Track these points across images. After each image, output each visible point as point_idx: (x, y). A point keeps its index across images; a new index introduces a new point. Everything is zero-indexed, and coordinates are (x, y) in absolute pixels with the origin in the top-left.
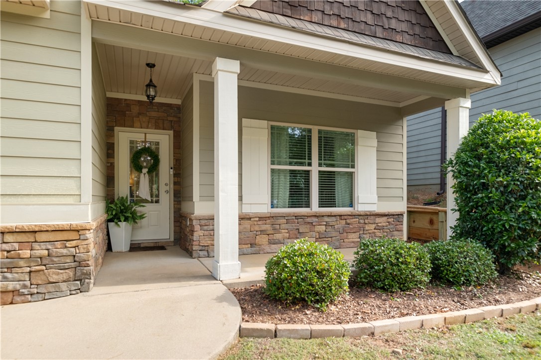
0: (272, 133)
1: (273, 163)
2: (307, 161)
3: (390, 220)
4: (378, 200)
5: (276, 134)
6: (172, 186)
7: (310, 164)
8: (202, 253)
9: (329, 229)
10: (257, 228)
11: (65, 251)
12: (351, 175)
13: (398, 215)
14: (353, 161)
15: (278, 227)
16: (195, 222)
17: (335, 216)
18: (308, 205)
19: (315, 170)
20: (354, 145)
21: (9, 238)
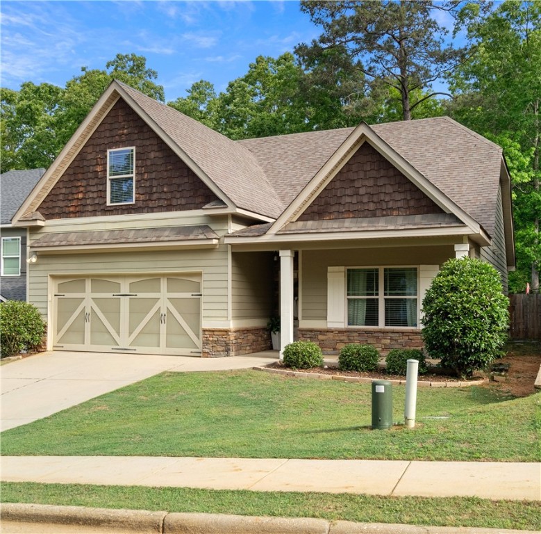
0: (348, 275)
1: (349, 295)
2: (375, 292)
7: (378, 294)
9: (394, 342)
10: (337, 338)
11: (222, 339)
15: (352, 338)
16: (298, 332)
18: (377, 324)
19: (381, 298)
20: (416, 278)
21: (206, 333)
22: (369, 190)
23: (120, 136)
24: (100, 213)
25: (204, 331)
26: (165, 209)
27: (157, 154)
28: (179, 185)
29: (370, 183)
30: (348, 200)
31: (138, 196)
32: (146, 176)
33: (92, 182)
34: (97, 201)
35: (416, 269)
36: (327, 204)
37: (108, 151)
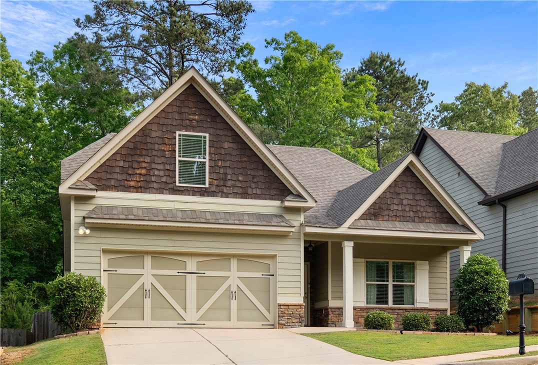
0: (367, 265)
1: (367, 281)
2: (386, 279)
3: (438, 313)
4: (430, 301)
5: (368, 265)
6: (309, 294)
7: (388, 281)
8: (332, 325)
10: (359, 314)
11: (297, 312)
12: (413, 286)
13: (443, 310)
14: (414, 278)
16: (329, 310)
17: (402, 309)
18: (387, 303)
19: (391, 284)
20: (414, 270)
21: (282, 307)
22: (410, 202)
23: (191, 120)
24: (167, 192)
25: (280, 305)
26: (240, 196)
27: (231, 145)
28: (254, 177)
29: (411, 197)
30: (396, 207)
31: (211, 180)
32: (220, 163)
33: (157, 160)
34: (164, 179)
35: (413, 263)
36: (380, 208)
37: (178, 133)
